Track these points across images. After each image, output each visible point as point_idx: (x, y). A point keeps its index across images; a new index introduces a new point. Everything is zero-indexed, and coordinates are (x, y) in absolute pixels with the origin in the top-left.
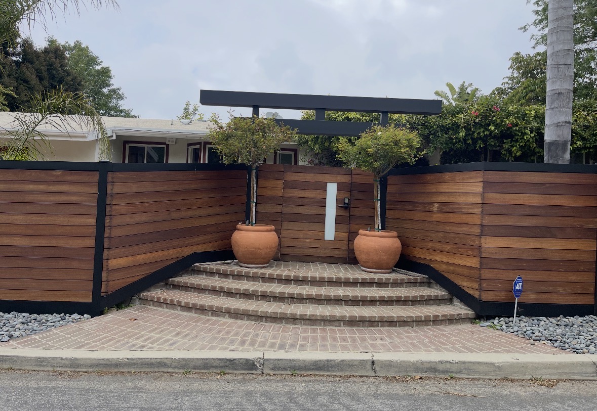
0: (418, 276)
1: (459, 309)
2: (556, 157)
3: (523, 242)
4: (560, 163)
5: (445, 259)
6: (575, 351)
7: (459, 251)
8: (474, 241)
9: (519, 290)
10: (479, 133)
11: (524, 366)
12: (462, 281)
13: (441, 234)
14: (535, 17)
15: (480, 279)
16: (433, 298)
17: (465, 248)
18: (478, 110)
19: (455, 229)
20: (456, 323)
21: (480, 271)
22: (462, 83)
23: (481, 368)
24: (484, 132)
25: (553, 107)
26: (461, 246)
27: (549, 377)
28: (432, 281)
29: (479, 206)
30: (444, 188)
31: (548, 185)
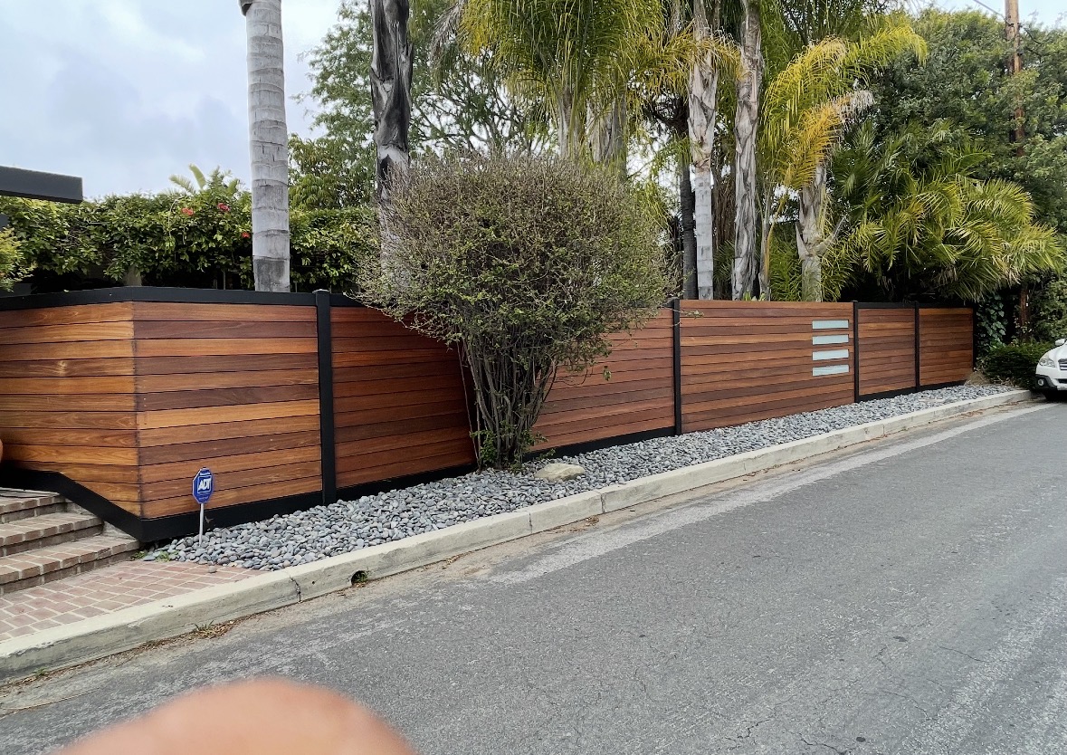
0: (38, 496)
1: (115, 538)
2: (268, 283)
3: (210, 414)
4: (274, 290)
5: (84, 459)
6: (273, 567)
7: (105, 442)
8: (126, 422)
9: (207, 489)
10: (199, 245)
11: (183, 614)
12: (113, 492)
13: (74, 416)
14: (314, 84)
15: (139, 485)
16: (58, 532)
17: (115, 436)
18: (195, 207)
19: (95, 404)
20: (99, 566)
21: (139, 470)
22: (215, 168)
23: (101, 640)
24: (207, 243)
25: (259, 206)
26: (109, 432)
27: (222, 620)
28: (68, 501)
29: (130, 362)
30: (73, 333)
31: (244, 324)
